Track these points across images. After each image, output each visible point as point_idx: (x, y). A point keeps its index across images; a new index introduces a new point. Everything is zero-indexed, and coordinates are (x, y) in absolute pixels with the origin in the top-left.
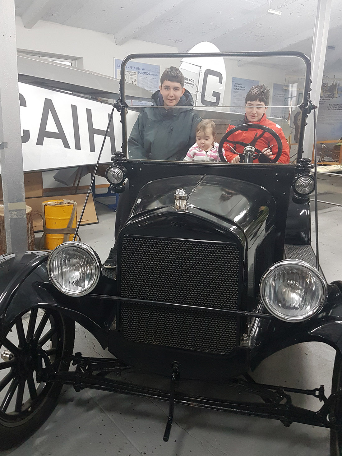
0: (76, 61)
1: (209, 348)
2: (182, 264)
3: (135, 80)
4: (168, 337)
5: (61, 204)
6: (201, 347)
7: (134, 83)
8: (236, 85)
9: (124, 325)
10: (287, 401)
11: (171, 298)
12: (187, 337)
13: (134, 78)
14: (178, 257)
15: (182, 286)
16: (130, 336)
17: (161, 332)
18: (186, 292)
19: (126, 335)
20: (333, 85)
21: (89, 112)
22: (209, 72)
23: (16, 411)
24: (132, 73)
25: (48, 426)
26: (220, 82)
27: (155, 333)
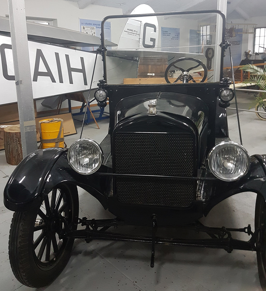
0: (52, 21)
1: (176, 204)
2: (156, 149)
3: (94, 32)
4: (148, 198)
5: (52, 121)
6: (170, 203)
7: (94, 35)
8: (164, 32)
9: (118, 193)
10: (228, 236)
11: (149, 172)
12: (161, 197)
13: (93, 31)
14: (153, 144)
15: (156, 163)
16: (123, 200)
17: (144, 195)
18: (159, 168)
19: (120, 199)
20: (231, 28)
21: (67, 56)
22: (147, 25)
23: (46, 260)
24: (92, 28)
25: (67, 271)
26: (155, 31)
27: (139, 196)
